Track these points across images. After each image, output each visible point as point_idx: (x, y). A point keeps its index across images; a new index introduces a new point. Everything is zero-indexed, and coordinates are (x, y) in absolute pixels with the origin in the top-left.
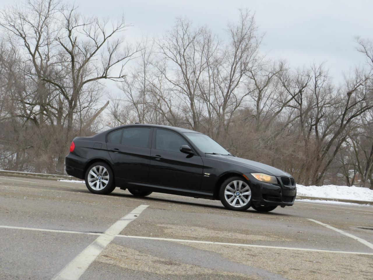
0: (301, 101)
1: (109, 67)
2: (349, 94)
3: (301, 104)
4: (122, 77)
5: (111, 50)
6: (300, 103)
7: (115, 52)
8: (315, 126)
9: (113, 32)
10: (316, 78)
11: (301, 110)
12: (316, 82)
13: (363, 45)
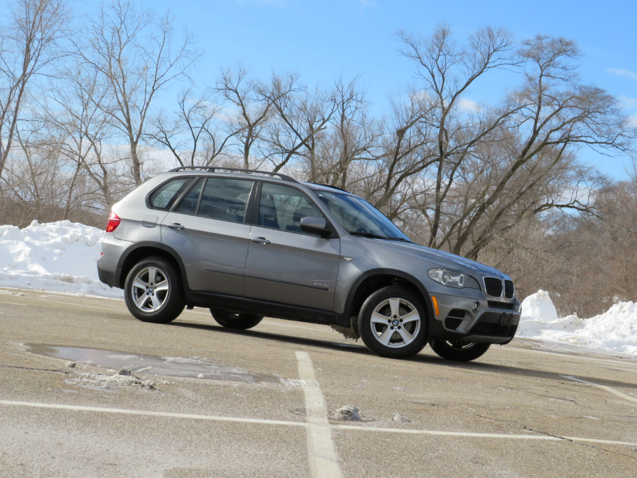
0: (313, 144)
2: (401, 133)
3: (311, 150)
10: (343, 103)
11: (312, 159)
12: (343, 111)
13: (412, 45)
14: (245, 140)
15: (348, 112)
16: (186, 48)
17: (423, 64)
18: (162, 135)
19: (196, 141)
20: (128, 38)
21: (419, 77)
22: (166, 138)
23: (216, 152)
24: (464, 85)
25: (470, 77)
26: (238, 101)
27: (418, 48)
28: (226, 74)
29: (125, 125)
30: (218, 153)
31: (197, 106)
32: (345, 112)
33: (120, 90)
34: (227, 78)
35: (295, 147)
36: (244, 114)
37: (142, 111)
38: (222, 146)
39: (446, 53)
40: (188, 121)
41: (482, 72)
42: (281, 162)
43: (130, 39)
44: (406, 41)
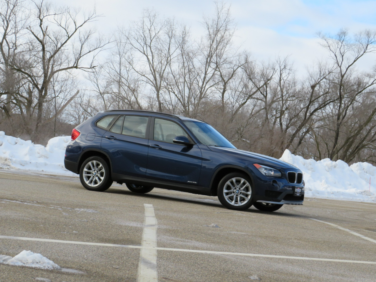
0: (267, 94)
1: (80, 57)
2: (313, 87)
3: (266, 97)
4: (93, 67)
5: (83, 40)
6: (265, 95)
7: (87, 42)
8: (279, 118)
9: (84, 22)
10: (281, 71)
11: (266, 102)
12: (281, 75)
13: (325, 40)
15: (284, 75)
17: (331, 50)
20: (156, 34)
21: (330, 58)
24: (353, 62)
25: (356, 57)
27: (328, 41)
36: (221, 76)
39: (344, 44)
41: (363, 54)
42: (243, 103)
43: (156, 35)
44: (323, 38)
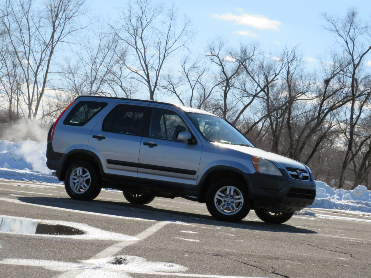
0: (268, 90)
2: (327, 82)
3: (267, 94)
10: (288, 63)
11: (268, 100)
12: (289, 68)
13: (332, 22)
14: (224, 88)
15: (291, 69)
16: (185, 29)
17: (340, 35)
18: (171, 86)
19: (193, 90)
20: (147, 23)
21: (336, 44)
22: (173, 88)
23: (206, 97)
24: (368, 49)
26: (220, 63)
27: (336, 24)
28: (211, 45)
29: (146, 80)
30: (207, 98)
31: (194, 67)
32: (290, 69)
33: (143, 57)
34: (212, 48)
35: (257, 93)
36: (223, 71)
37: (157, 71)
38: (210, 93)
39: (355, 27)
40: (187, 77)
42: (248, 103)
44: (328, 20)
